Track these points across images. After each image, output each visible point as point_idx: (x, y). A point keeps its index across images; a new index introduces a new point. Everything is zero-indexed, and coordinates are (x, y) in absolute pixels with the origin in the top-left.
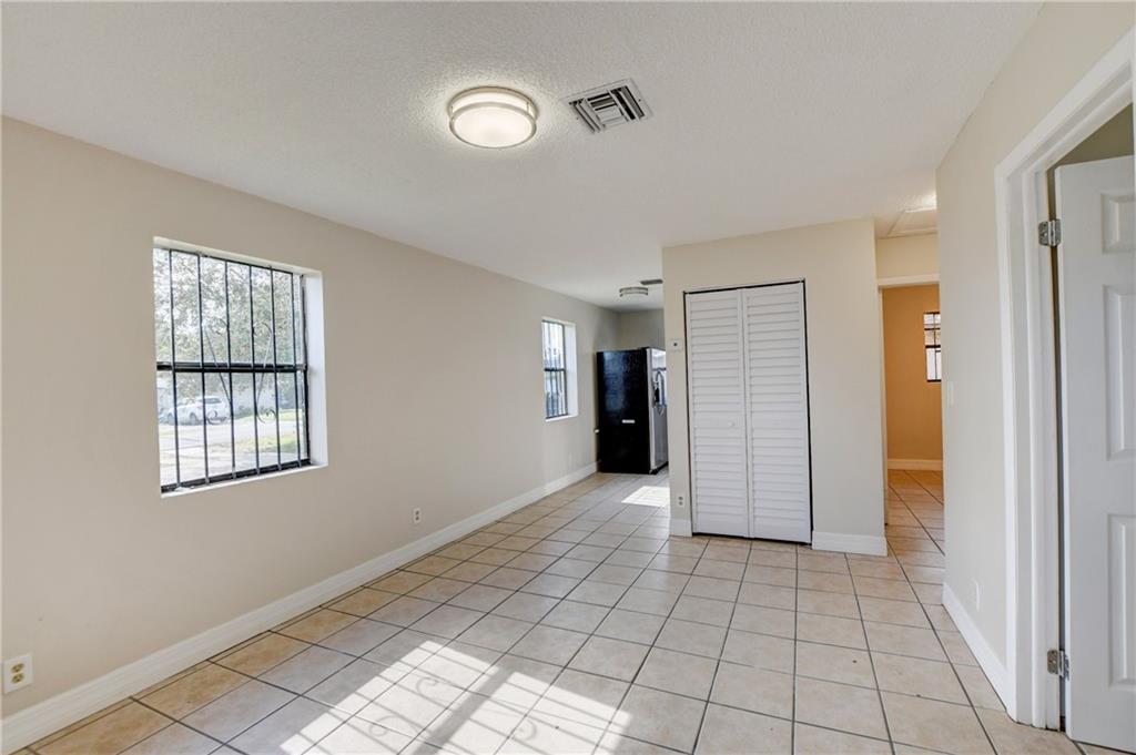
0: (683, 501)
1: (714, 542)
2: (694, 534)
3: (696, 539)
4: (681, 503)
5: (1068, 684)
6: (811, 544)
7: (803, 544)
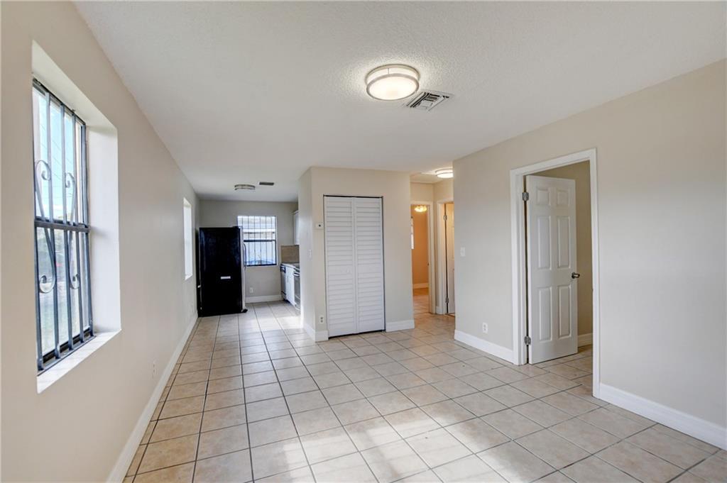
0: (323, 320)
1: (351, 338)
2: (330, 338)
3: (331, 341)
4: (322, 321)
5: (530, 347)
6: (385, 330)
7: (381, 331)
